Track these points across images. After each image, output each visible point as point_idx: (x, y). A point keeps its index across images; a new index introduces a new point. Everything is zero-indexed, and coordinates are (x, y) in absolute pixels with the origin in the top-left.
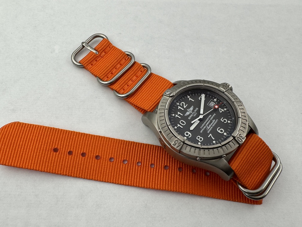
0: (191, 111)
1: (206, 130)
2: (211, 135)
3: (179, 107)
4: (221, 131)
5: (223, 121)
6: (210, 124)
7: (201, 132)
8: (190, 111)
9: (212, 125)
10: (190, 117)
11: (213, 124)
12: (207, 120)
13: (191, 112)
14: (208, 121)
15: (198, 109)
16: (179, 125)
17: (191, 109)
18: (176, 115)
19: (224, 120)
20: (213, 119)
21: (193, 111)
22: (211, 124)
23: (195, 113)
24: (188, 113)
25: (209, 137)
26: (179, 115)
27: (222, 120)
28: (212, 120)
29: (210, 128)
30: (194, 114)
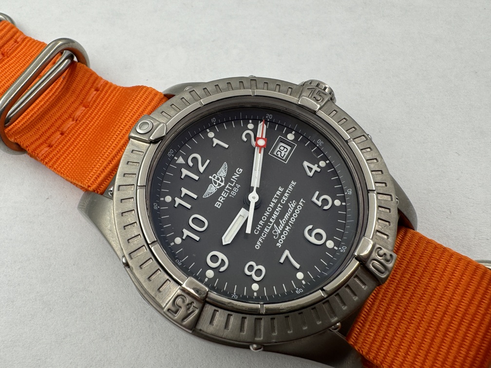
0: (222, 181)
1: (271, 240)
2: (287, 253)
3: (185, 172)
4: (319, 236)
5: (319, 203)
6: (281, 216)
7: (258, 246)
8: (218, 179)
9: (287, 222)
10: (221, 199)
11: (291, 216)
12: (272, 205)
13: (223, 184)
14: (274, 209)
15: (241, 170)
16: (186, 233)
17: (222, 172)
18: (176, 199)
19: (324, 199)
20: (290, 199)
21: (228, 179)
22: (286, 217)
23: (235, 186)
24: (212, 189)
25: (282, 261)
26: (187, 198)
27: (318, 199)
28: (288, 201)
29: (282, 231)
30: (231, 191)
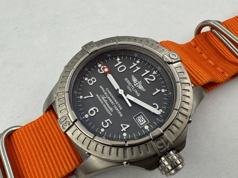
0: (137, 85)
1: (101, 93)
2: (92, 96)
3: (147, 72)
4: (92, 112)
5: (106, 121)
6: (109, 102)
7: (101, 87)
8: (138, 84)
9: (105, 104)
10: (128, 82)
11: (107, 106)
12: (116, 101)
13: (135, 85)
14: (113, 101)
15: (138, 96)
16: (120, 63)
17: (141, 87)
18: (136, 64)
19: (107, 124)
20: (114, 110)
21: (136, 88)
22: (107, 104)
23: (132, 90)
24: (135, 80)
25: (90, 93)
26: (135, 68)
27: (108, 121)
28: (114, 108)
29: (102, 99)
30: (130, 87)
